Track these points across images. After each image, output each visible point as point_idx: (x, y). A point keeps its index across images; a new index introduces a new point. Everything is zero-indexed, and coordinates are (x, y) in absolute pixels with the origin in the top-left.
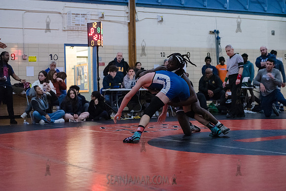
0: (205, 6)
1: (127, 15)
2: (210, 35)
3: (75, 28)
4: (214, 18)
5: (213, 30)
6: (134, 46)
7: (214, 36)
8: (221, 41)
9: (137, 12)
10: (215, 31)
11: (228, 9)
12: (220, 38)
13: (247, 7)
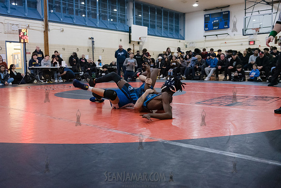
0: (86, 24)
1: (43, 26)
2: (89, 40)
3: (12, 32)
4: (91, 31)
5: (90, 37)
6: (48, 44)
7: (91, 40)
9: (49, 25)
11: (98, 27)
12: (94, 42)
13: (108, 26)
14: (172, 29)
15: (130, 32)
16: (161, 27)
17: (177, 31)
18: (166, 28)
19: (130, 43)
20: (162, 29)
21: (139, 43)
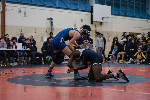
0: (45, 4)
2: (48, 20)
4: (50, 11)
5: (49, 18)
7: (50, 21)
8: (54, 24)
9: (6, 6)
10: (50, 18)
11: (58, 7)
12: (53, 22)
13: (68, 6)
14: (138, 8)
15: (92, 11)
16: (126, 6)
17: (144, 9)
18: (131, 7)
19: (92, 23)
20: (127, 8)
21: (101, 23)
